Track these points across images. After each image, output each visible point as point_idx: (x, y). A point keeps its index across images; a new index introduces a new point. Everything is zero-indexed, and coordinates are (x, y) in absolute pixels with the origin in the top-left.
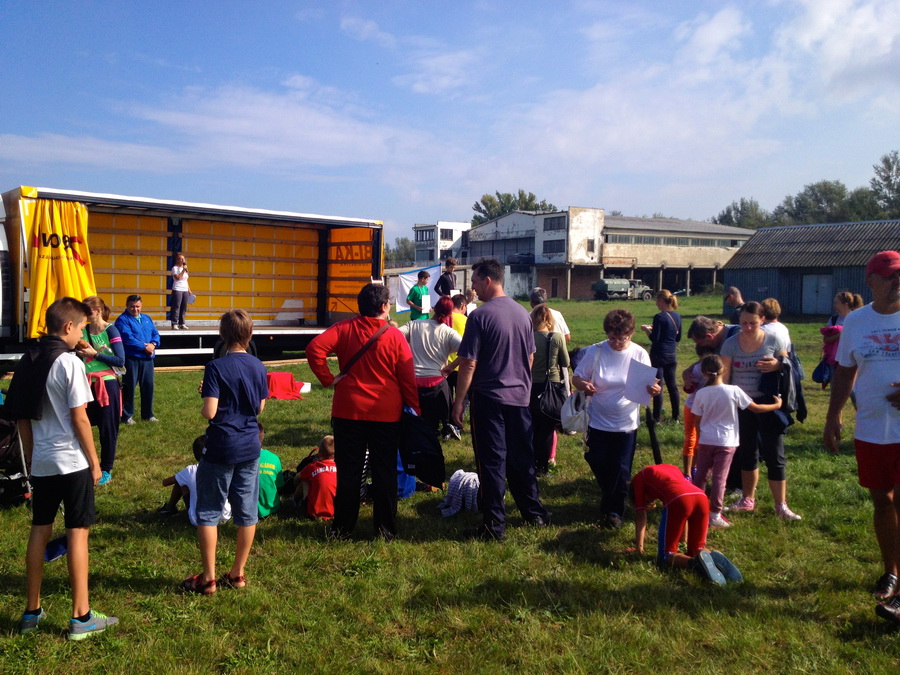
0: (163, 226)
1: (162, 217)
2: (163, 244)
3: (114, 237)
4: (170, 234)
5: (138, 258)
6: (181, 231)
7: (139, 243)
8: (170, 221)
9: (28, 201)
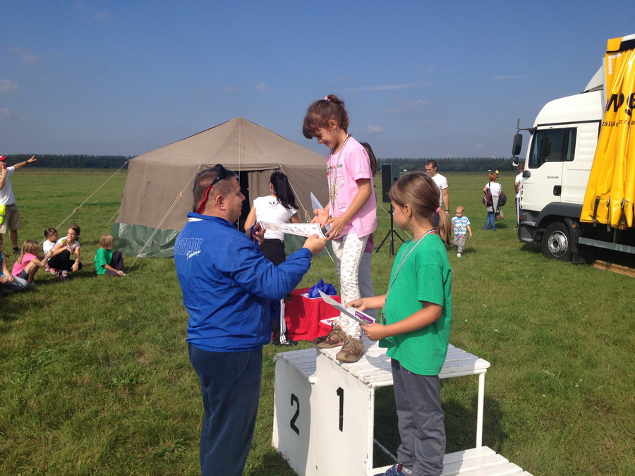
9: (613, 57)
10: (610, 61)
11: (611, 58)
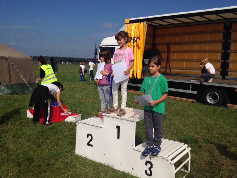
0: (221, 27)
1: (221, 23)
2: (220, 37)
3: (197, 36)
4: (225, 31)
5: (208, 44)
6: (231, 29)
7: (208, 37)
8: (225, 24)
9: (127, 25)
10: (126, 26)
11: (126, 25)
